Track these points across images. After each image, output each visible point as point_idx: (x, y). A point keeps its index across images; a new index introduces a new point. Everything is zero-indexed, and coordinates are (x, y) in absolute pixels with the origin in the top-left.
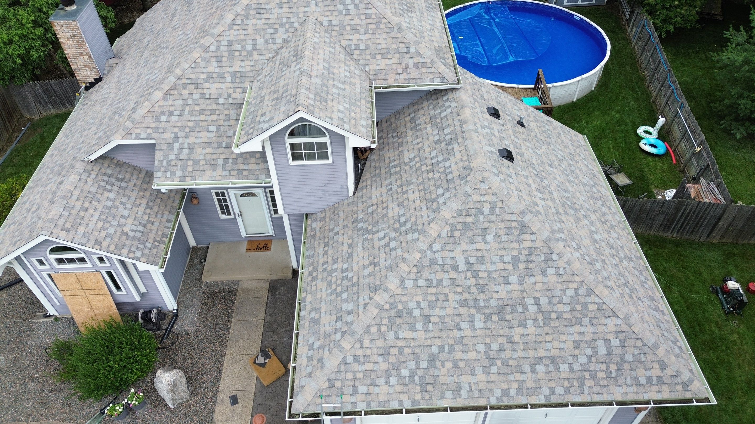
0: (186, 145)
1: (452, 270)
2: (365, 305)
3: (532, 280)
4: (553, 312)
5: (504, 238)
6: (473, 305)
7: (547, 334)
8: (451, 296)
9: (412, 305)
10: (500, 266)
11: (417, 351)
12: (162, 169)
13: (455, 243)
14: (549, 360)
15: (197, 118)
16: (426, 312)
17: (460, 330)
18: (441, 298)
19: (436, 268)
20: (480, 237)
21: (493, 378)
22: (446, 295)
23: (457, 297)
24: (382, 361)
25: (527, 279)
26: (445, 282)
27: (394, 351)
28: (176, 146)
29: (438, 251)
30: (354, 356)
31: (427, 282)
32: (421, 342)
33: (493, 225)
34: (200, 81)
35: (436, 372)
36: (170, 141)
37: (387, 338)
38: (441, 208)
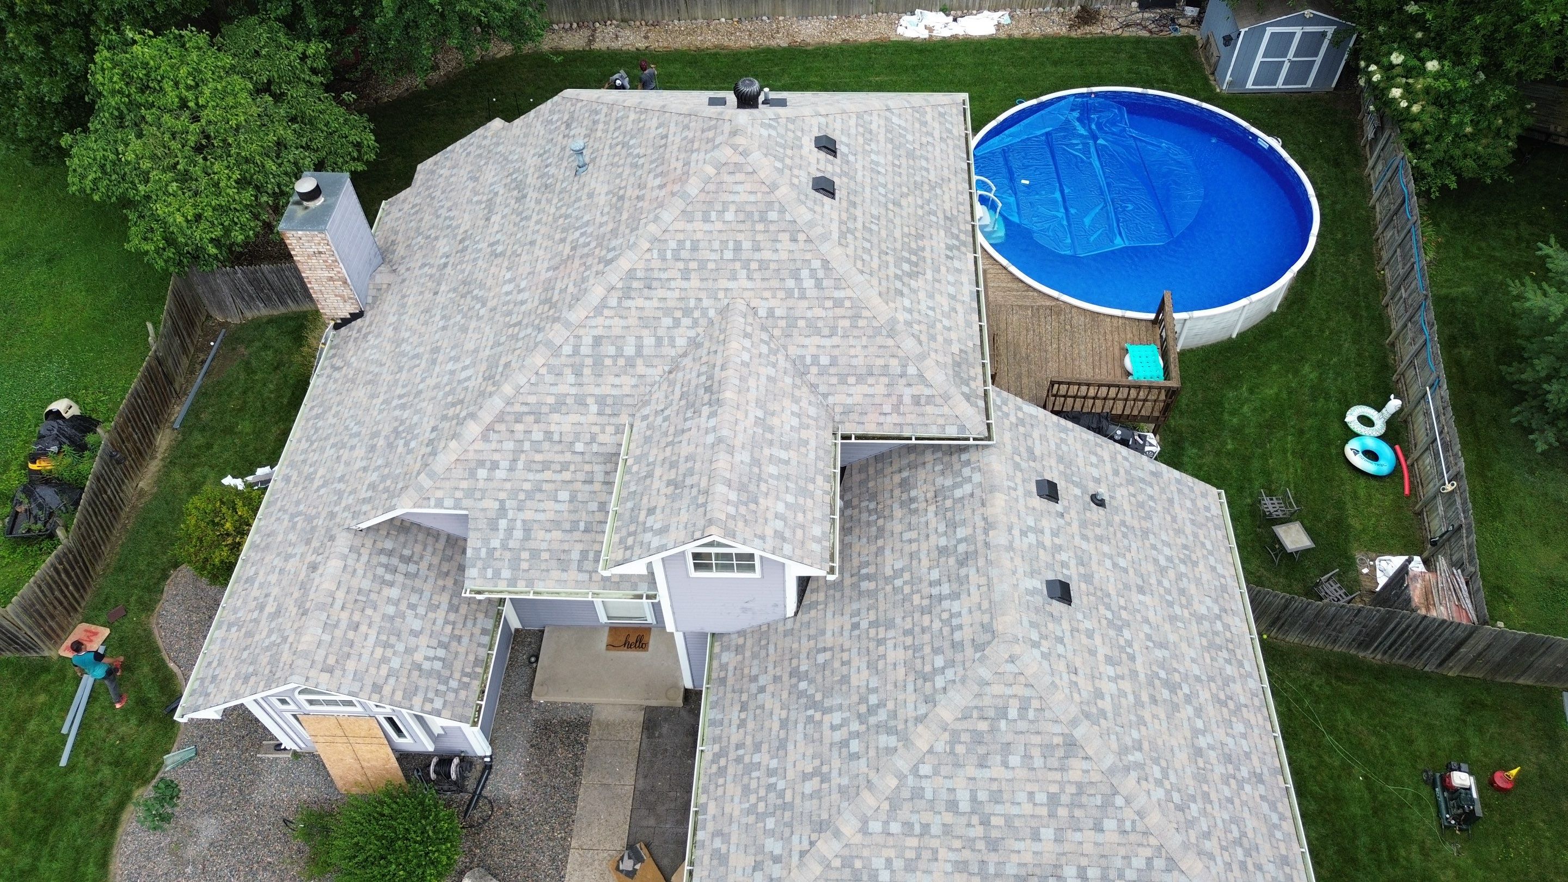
0: (519, 524)
1: (947, 810)
2: (802, 854)
3: (1078, 836)
5: (1038, 762)
6: (976, 871)
8: (942, 854)
9: (879, 863)
10: (1027, 809)
12: (479, 564)
13: (957, 765)
15: (539, 476)
18: (926, 855)
19: (921, 804)
20: (999, 757)
22: (935, 851)
23: (952, 856)
25: (1069, 834)
26: (935, 830)
28: (503, 524)
29: (926, 777)
31: (905, 827)
33: (1022, 738)
34: (545, 409)
36: (492, 514)
38: (938, 697)
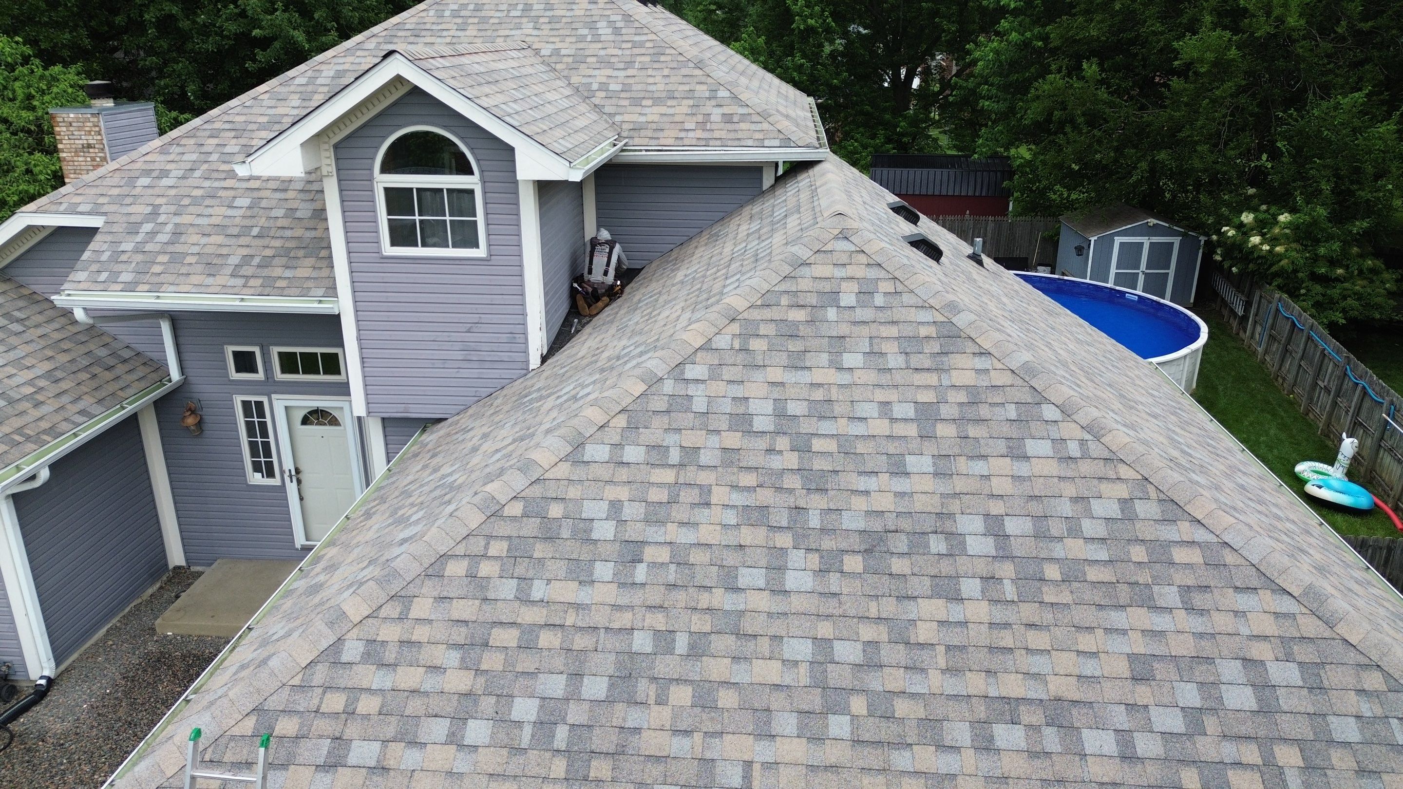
1: (730, 429)
3: (979, 467)
4: (1051, 560)
5: (895, 360)
6: (784, 523)
7: (1031, 626)
9: (595, 509)
10: (880, 427)
11: (581, 642)
13: (751, 366)
14: (1040, 712)
16: (633, 532)
17: (737, 590)
18: (688, 496)
19: (685, 419)
20: (825, 356)
21: (833, 753)
22: (705, 490)
23: (738, 499)
24: (456, 664)
25: (962, 465)
26: (705, 458)
27: (508, 637)
29: (697, 381)
30: (371, 642)
31: (654, 453)
32: (599, 618)
33: (865, 331)
35: (634, 717)
37: (491, 595)
